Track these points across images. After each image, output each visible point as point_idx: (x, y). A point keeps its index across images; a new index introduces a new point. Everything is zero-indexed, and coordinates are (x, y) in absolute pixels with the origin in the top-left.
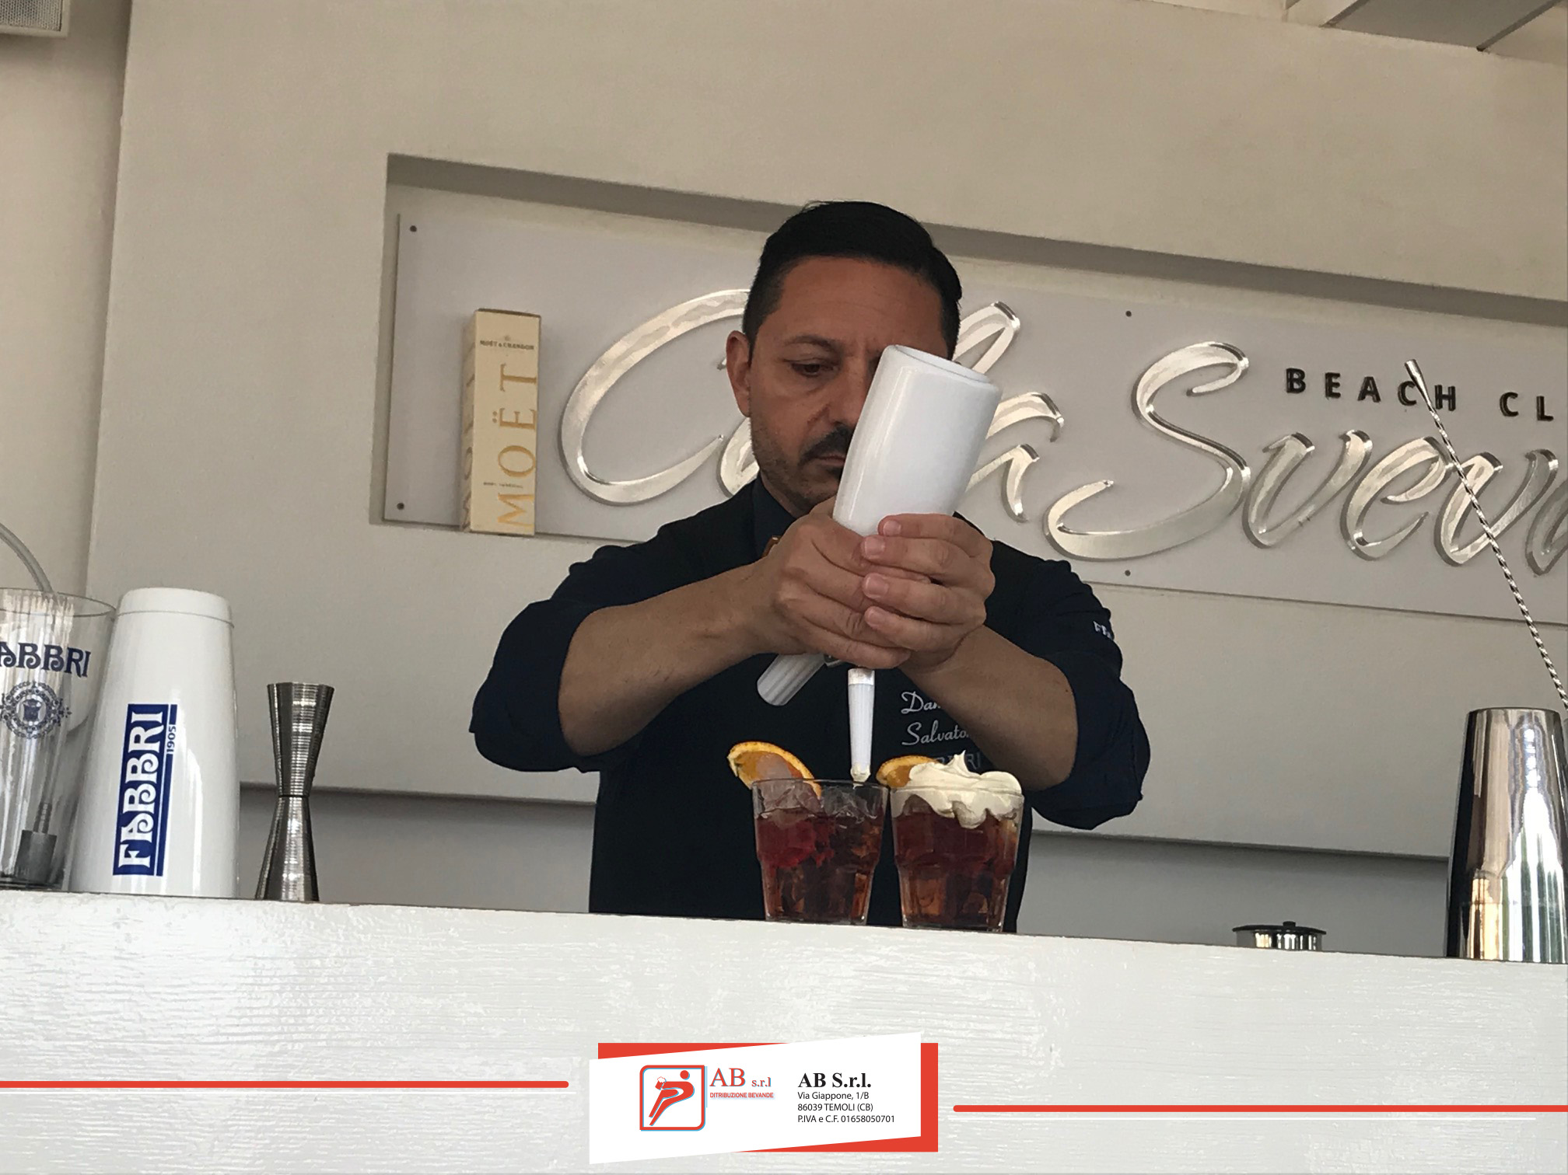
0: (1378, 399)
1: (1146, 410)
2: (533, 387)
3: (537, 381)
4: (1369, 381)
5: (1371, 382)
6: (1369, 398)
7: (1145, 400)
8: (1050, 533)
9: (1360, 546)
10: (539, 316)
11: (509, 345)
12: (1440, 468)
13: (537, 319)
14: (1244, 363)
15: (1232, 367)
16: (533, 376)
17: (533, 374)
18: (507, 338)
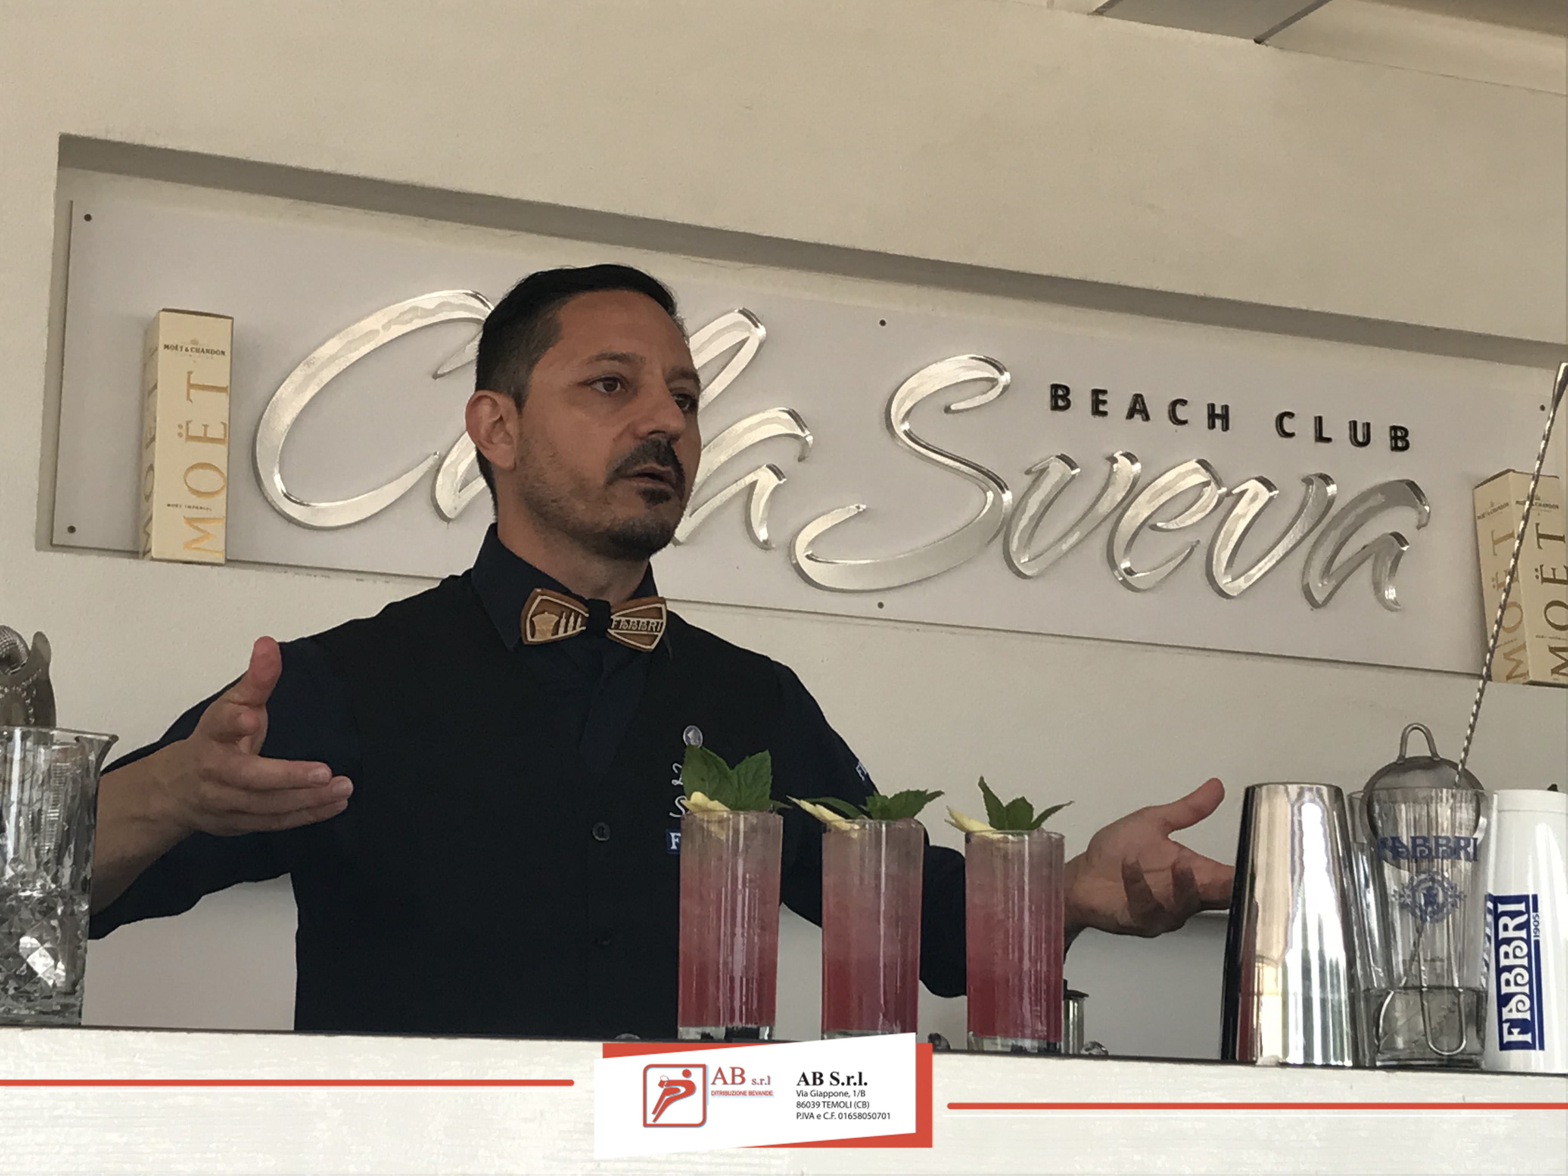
0: (1147, 418)
1: (900, 428)
2: (224, 397)
3: (229, 389)
4: (1138, 398)
5: (1139, 399)
6: (1138, 417)
7: (901, 415)
8: (798, 563)
9: (1128, 578)
10: (231, 318)
11: (197, 350)
12: (1211, 494)
13: (230, 321)
14: (1005, 378)
15: (993, 382)
16: (225, 386)
17: (225, 383)
18: (195, 342)
